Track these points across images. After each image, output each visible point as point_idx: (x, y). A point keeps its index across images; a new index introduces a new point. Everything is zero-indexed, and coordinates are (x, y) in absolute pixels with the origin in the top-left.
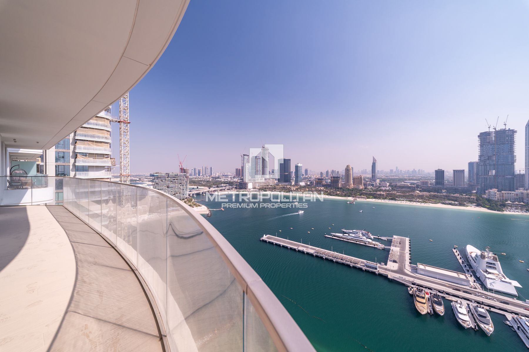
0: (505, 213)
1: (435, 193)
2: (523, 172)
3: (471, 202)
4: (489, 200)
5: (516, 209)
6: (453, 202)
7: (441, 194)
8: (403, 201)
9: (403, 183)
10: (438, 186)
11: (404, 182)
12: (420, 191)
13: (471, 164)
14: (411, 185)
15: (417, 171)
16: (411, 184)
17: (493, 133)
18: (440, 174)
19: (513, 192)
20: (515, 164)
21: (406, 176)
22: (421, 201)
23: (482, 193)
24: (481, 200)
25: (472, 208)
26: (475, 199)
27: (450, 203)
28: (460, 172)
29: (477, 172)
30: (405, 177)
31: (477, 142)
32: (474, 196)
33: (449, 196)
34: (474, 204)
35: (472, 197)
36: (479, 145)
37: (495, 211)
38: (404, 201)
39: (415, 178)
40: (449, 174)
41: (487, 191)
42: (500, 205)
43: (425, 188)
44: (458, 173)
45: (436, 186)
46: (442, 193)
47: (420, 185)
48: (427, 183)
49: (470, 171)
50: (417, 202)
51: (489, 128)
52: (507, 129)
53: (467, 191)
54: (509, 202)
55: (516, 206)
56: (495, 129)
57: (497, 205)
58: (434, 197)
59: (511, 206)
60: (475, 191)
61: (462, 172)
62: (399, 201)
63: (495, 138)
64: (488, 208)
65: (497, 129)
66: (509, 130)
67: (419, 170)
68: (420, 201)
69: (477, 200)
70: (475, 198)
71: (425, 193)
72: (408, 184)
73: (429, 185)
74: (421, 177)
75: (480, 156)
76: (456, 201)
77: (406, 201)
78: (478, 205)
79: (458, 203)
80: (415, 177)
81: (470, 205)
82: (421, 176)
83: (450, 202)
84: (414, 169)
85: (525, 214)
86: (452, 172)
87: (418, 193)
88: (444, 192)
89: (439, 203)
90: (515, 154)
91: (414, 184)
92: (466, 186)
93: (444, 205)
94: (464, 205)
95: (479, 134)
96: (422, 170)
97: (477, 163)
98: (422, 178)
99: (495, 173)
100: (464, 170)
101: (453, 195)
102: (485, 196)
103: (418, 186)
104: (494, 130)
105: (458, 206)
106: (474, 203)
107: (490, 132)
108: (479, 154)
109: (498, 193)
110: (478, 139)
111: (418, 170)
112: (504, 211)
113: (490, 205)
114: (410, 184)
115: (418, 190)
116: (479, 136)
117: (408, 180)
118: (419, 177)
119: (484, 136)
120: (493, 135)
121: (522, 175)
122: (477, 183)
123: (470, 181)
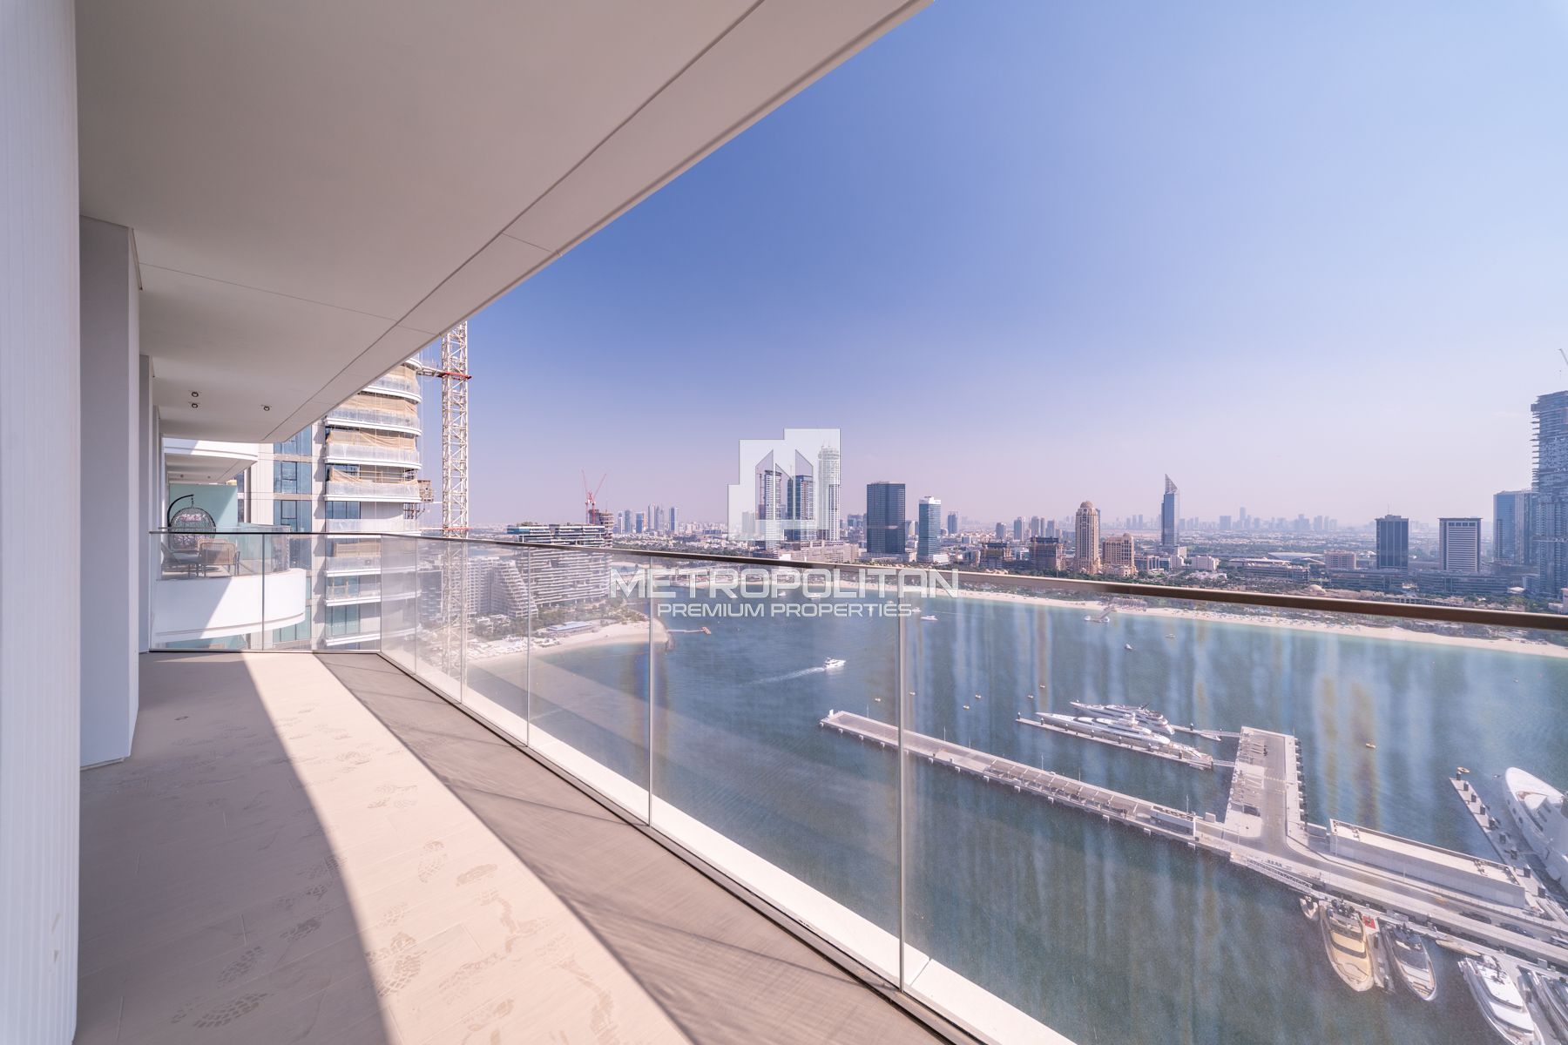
1: (1378, 594)
6: (1443, 624)
8: (1268, 618)
9: (1266, 560)
10: (1386, 570)
11: (1270, 557)
12: (1325, 585)
13: (1504, 502)
14: (1295, 567)
15: (1311, 521)
16: (1295, 562)
18: (1393, 531)
21: (1275, 539)
22: (1329, 619)
23: (1546, 596)
27: (1431, 626)
28: (1465, 524)
29: (1527, 523)
30: (1271, 541)
34: (1521, 633)
36: (1535, 437)
38: (1271, 615)
39: (1304, 544)
40: (1424, 531)
41: (1565, 590)
43: (1340, 575)
44: (1458, 530)
45: (1380, 571)
46: (1401, 594)
47: (1324, 566)
48: (1346, 560)
49: (1499, 523)
50: (1316, 619)
53: (1492, 588)
60: (1519, 589)
61: (1473, 525)
62: (1256, 618)
67: (1318, 520)
68: (1327, 616)
71: (1342, 591)
72: (1284, 562)
73: (1355, 568)
74: (1326, 540)
75: (1540, 474)
77: (1277, 616)
78: (1533, 637)
79: (1460, 626)
80: (1304, 539)
81: (1507, 634)
82: (1326, 536)
83: (1431, 623)
84: (1301, 516)
86: (1437, 525)
87: (1320, 593)
88: (1408, 590)
89: (1392, 624)
91: (1303, 563)
92: (1485, 571)
93: (1412, 632)
94: (1482, 634)
95: (1534, 401)
96: (1327, 518)
97: (1528, 495)
98: (1329, 545)
100: (1479, 520)
101: (1440, 601)
102: (1557, 607)
103: (1315, 571)
105: (1462, 636)
108: (1537, 466)
110: (1530, 416)
111: (1315, 518)
114: (1292, 564)
115: (1318, 583)
116: (1534, 407)
117: (1280, 549)
118: (1319, 540)
119: (1552, 406)
122: (1527, 563)
123: (1500, 554)
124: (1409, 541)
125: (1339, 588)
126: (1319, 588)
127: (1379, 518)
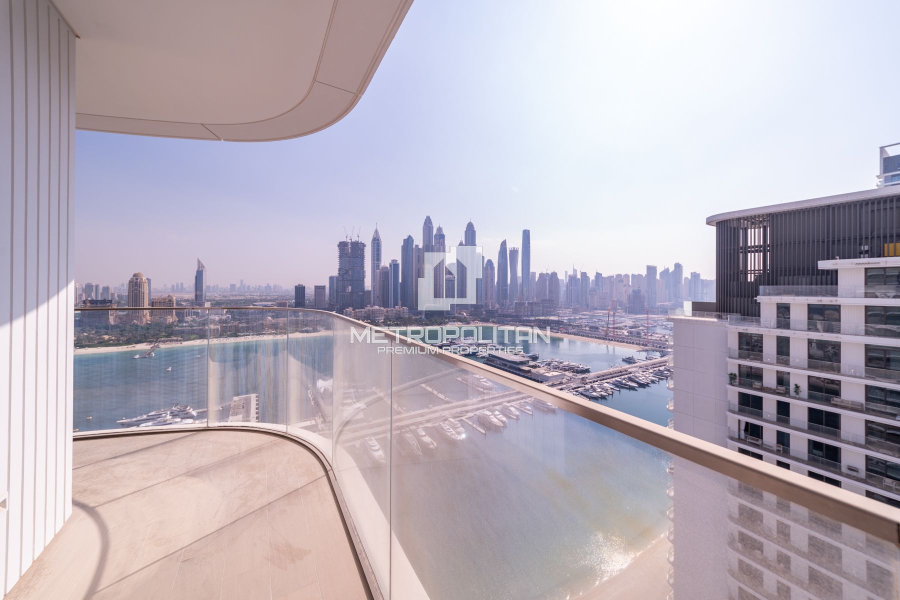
2: (370, 289)
7: (298, 318)
8: (248, 337)
9: (252, 307)
11: (254, 305)
12: (273, 317)
13: (331, 278)
15: (272, 287)
17: (349, 244)
18: (300, 291)
19: (363, 310)
20: (365, 280)
21: (257, 296)
22: (274, 333)
29: (337, 289)
30: (255, 297)
33: (305, 321)
36: (338, 256)
38: (249, 335)
39: (269, 298)
40: (310, 291)
41: (344, 311)
44: (319, 289)
48: (285, 304)
49: (330, 287)
50: (269, 334)
51: (346, 237)
52: (360, 242)
58: (292, 324)
61: (323, 288)
62: (243, 337)
63: (350, 250)
65: (353, 241)
66: (361, 243)
67: (275, 286)
68: (273, 332)
71: (280, 319)
72: (259, 307)
74: (278, 295)
75: (340, 270)
77: (253, 335)
80: (269, 296)
83: (305, 328)
84: (268, 284)
86: (313, 288)
87: (270, 321)
88: (301, 316)
89: (296, 331)
90: (365, 269)
95: (338, 243)
96: (278, 285)
97: (337, 277)
98: (279, 298)
99: (351, 290)
100: (325, 286)
104: (350, 241)
107: (347, 242)
108: (339, 267)
109: (353, 312)
110: (337, 249)
116: (338, 246)
117: (259, 301)
118: (274, 296)
119: (342, 245)
120: (350, 246)
121: (369, 292)
122: (337, 302)
123: (330, 299)
124: (305, 295)
125: (278, 318)
126: (270, 318)
127: (296, 285)
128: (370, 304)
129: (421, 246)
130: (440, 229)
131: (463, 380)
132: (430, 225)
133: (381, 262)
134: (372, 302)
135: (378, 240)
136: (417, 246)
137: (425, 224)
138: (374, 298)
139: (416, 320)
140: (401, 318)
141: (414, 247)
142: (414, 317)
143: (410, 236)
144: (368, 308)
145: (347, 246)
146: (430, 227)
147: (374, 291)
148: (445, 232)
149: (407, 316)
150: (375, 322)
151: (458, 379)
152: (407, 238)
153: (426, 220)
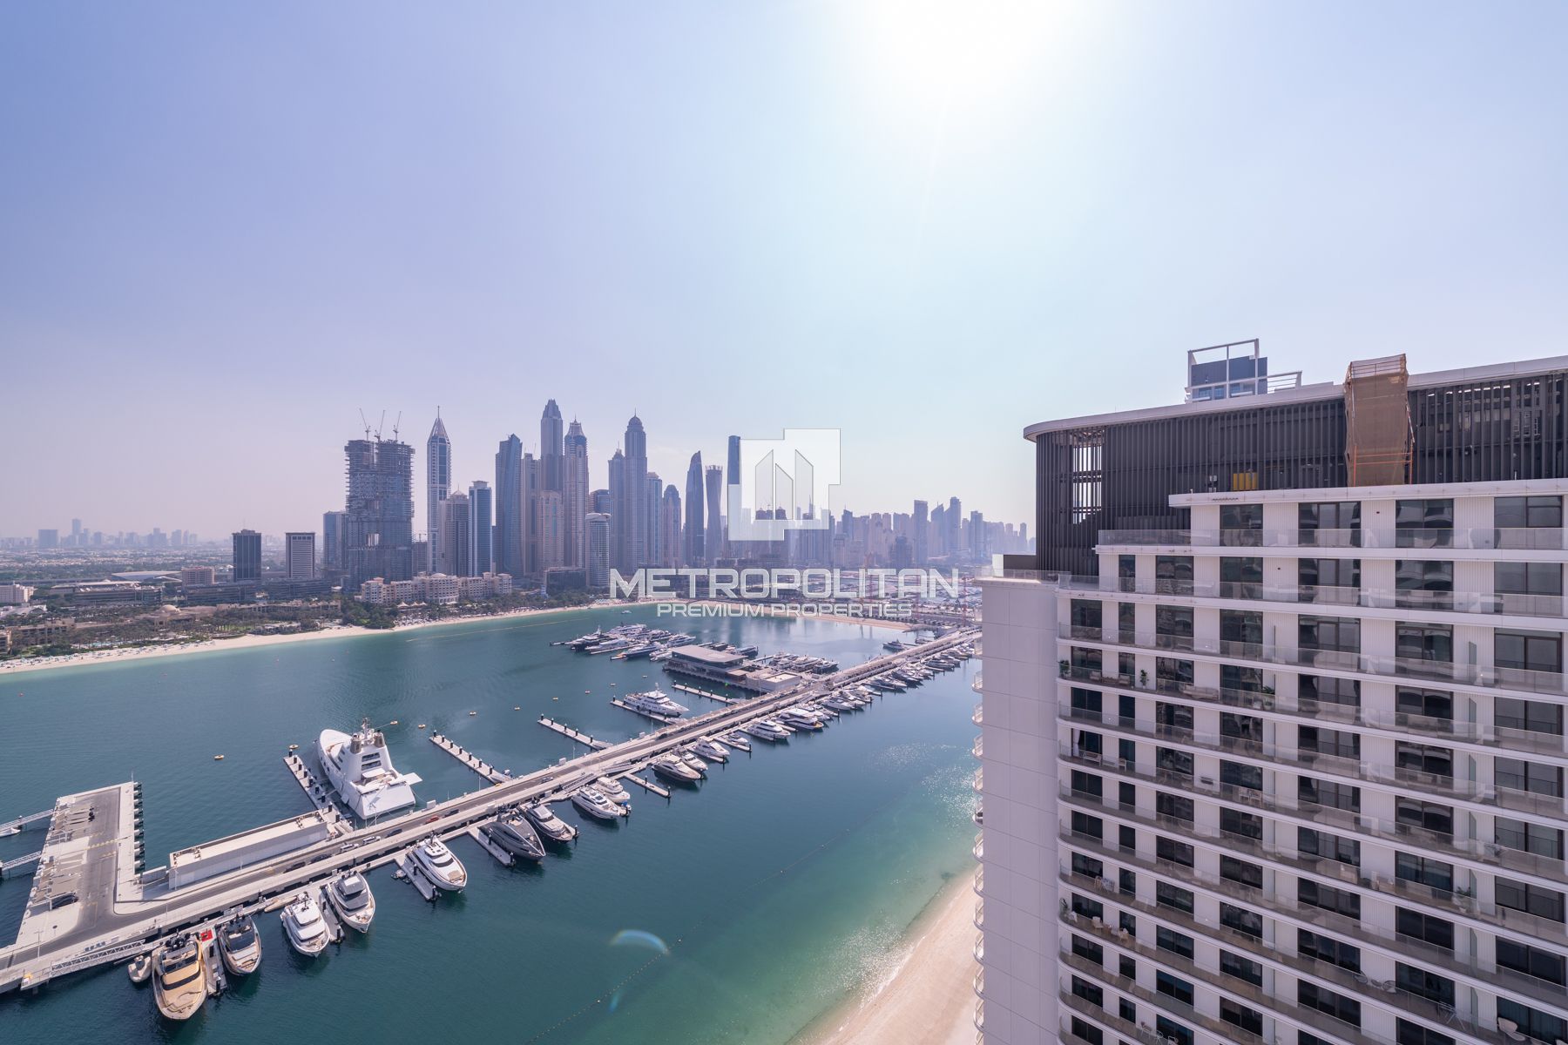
0: (397, 629)
1: (233, 606)
2: (424, 538)
3: (329, 615)
4: (368, 606)
5: (415, 617)
6: (286, 625)
7: (252, 606)
8: (108, 651)
9: (108, 582)
10: (242, 582)
11: (115, 579)
12: (181, 604)
13: (330, 518)
14: (145, 588)
15: (169, 536)
16: (145, 581)
17: (375, 446)
18: (247, 544)
19: (409, 582)
20: (413, 520)
21: (123, 557)
22: (183, 640)
23: (353, 591)
24: (351, 609)
25: (334, 632)
26: (339, 607)
27: (277, 628)
28: (304, 538)
29: (343, 540)
30: (117, 560)
31: (342, 463)
32: (337, 600)
33: (275, 609)
34: (337, 621)
35: (333, 603)
36: (347, 471)
37: (379, 628)
38: (111, 648)
39: (159, 561)
40: (274, 545)
41: (363, 585)
42: (389, 614)
43: (198, 591)
44: (300, 542)
45: (237, 584)
46: (254, 603)
47: (180, 584)
48: (204, 575)
49: (327, 536)
50: (169, 642)
51: (367, 431)
52: (399, 443)
53: (320, 589)
54: (404, 604)
55: (414, 612)
56: (378, 437)
57: (382, 615)
58: (230, 617)
59: (406, 614)
60: (338, 588)
61: (309, 538)
62: (90, 654)
63: (378, 459)
64: (368, 626)
65: (382, 439)
66: (403, 445)
67: (177, 534)
68: (181, 637)
69: (343, 610)
70: (339, 604)
71: (198, 607)
72: (132, 583)
73: (214, 583)
74: (185, 556)
75: (350, 499)
76: (294, 619)
77: (120, 647)
78: (346, 622)
79: (299, 624)
80: (159, 555)
81: (328, 624)
82: (185, 551)
83: (277, 625)
84: (156, 530)
85: (428, 624)
86: (284, 538)
87: (173, 613)
88: (260, 599)
89: (245, 632)
90: (412, 499)
91: (155, 582)
92: (318, 576)
93: (261, 637)
94: (314, 628)
95: (346, 444)
96: (186, 532)
97: (343, 515)
98: (188, 561)
99: (380, 541)
100: (313, 534)
101: (285, 604)
102: (360, 597)
103: (171, 590)
104: (376, 440)
105: (300, 632)
106: (337, 617)
107: (369, 442)
108: (348, 493)
109: (384, 586)
110: (344, 455)
111: (173, 533)
112: (394, 626)
113: (370, 618)
114: (141, 585)
115: (172, 603)
116: (347, 449)
117: (128, 568)
118: (177, 556)
119: (357, 450)
120: (376, 451)
121: (423, 545)
122: (343, 568)
123: (327, 561)
124: (263, 554)
125: (196, 606)
126: (173, 608)
127: (235, 532)
128: (424, 568)
129: (537, 457)
130: (576, 427)
131: (625, 703)
132: (555, 418)
133: (449, 485)
134: (430, 566)
135: (443, 440)
136: (529, 456)
137: (546, 414)
138: (434, 556)
139: (529, 598)
140: (497, 595)
141: (523, 457)
142: (524, 593)
143: (513, 435)
144: (421, 577)
145: (368, 451)
146: (555, 421)
147: (434, 543)
148: (586, 432)
149: (510, 592)
150: (438, 606)
151: (618, 703)
152: (507, 439)
153: (547, 407)
